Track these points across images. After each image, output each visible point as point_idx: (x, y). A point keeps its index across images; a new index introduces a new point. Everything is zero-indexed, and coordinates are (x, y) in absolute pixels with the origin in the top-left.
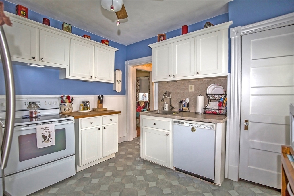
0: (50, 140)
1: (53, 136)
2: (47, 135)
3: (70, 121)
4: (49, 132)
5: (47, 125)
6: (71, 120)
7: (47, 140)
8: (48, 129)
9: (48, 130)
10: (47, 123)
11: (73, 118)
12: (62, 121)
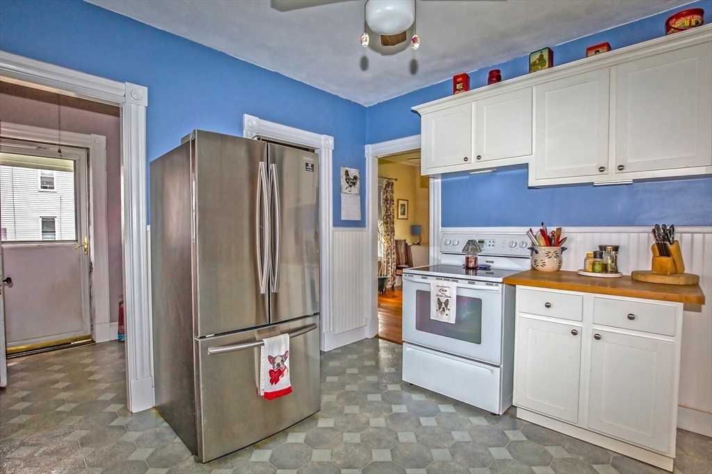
0: (447, 312)
1: (453, 305)
2: (443, 300)
3: (492, 285)
4: (446, 296)
5: (445, 283)
6: (494, 284)
7: (441, 309)
8: (446, 291)
9: (444, 292)
10: (451, 279)
11: (500, 280)
12: (476, 282)
